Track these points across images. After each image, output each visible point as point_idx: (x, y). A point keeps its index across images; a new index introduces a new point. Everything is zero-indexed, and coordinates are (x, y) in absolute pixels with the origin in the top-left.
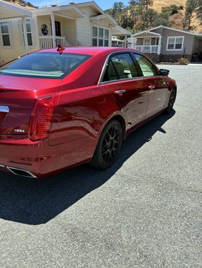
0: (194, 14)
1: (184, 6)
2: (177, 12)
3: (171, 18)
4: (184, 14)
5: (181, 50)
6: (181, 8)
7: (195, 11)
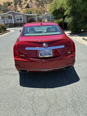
0: (17, 5)
1: (13, 2)
2: (10, 5)
3: (9, 7)
4: (13, 5)
5: (22, 21)
6: (12, 3)
7: (18, 4)
